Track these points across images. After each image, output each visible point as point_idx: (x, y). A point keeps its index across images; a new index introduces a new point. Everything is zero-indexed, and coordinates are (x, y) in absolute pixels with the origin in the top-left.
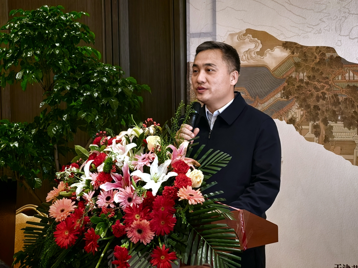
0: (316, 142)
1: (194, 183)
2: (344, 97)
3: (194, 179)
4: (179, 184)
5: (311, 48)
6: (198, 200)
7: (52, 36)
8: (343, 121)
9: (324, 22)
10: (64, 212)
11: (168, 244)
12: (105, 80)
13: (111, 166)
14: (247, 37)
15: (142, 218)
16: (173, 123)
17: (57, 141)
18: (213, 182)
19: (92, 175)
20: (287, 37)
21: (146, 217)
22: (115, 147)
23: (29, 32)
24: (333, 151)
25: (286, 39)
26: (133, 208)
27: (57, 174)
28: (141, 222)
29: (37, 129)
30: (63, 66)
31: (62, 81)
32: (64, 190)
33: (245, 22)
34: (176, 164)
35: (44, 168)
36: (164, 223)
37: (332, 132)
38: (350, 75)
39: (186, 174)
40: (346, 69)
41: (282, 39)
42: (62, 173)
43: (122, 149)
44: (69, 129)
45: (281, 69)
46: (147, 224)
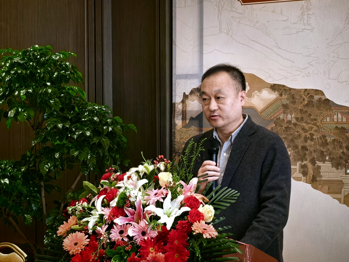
0: (304, 182)
1: (206, 217)
2: (332, 138)
3: (206, 214)
4: (192, 218)
5: (300, 90)
6: (212, 234)
7: (44, 75)
8: (331, 161)
9: (313, 65)
10: (77, 246)
12: (95, 119)
13: (125, 201)
15: (157, 251)
16: (182, 160)
17: (44, 179)
18: (221, 217)
19: (104, 210)
20: (275, 80)
21: (160, 250)
22: (126, 182)
23: (21, 71)
24: (320, 190)
25: (274, 81)
26: (147, 241)
27: (68, 208)
28: (156, 255)
29: (27, 167)
30: (55, 105)
31: (54, 119)
32: (75, 224)
34: (188, 199)
35: (33, 205)
36: (178, 256)
37: (320, 171)
38: (339, 117)
39: (198, 209)
40: (334, 111)
41: (270, 82)
42: (74, 207)
43: (133, 185)
44: (59, 166)
45: (269, 110)
46: (162, 257)
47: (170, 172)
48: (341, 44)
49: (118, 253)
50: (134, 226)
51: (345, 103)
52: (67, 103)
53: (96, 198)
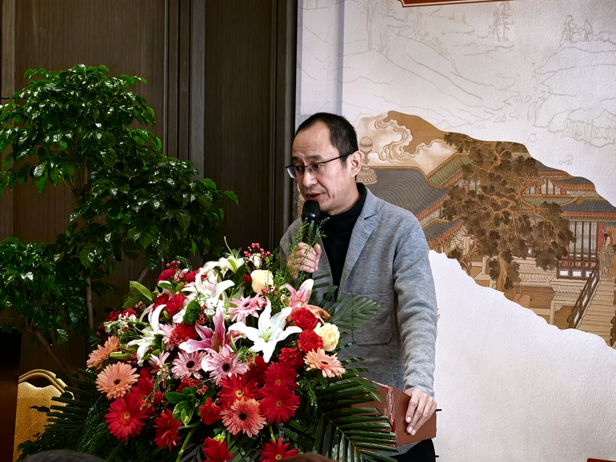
0: (493, 287)
2: (538, 220)
3: (326, 338)
4: (305, 345)
5: (489, 143)
6: (337, 371)
7: (91, 112)
8: (535, 257)
9: (510, 105)
10: (120, 385)
11: (285, 436)
12: (170, 181)
13: (197, 315)
14: (389, 124)
15: (247, 396)
19: (164, 327)
20: (452, 127)
21: (252, 395)
23: (56, 105)
24: (518, 302)
25: (450, 129)
26: (231, 379)
27: (106, 324)
28: (246, 402)
29: (63, 254)
30: (107, 158)
31: (105, 181)
32: (117, 349)
33: (387, 101)
34: (298, 314)
35: (71, 314)
36: (281, 404)
37: (518, 272)
38: (548, 187)
39: (314, 330)
40: (542, 177)
41: (445, 129)
42: (114, 322)
43: (210, 289)
44: (112, 255)
45: (441, 174)
46: (255, 406)
47: (271, 270)
48: (555, 72)
49: (184, 398)
50: (210, 355)
51: (559, 165)
52: (127, 155)
53: (151, 309)
